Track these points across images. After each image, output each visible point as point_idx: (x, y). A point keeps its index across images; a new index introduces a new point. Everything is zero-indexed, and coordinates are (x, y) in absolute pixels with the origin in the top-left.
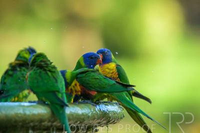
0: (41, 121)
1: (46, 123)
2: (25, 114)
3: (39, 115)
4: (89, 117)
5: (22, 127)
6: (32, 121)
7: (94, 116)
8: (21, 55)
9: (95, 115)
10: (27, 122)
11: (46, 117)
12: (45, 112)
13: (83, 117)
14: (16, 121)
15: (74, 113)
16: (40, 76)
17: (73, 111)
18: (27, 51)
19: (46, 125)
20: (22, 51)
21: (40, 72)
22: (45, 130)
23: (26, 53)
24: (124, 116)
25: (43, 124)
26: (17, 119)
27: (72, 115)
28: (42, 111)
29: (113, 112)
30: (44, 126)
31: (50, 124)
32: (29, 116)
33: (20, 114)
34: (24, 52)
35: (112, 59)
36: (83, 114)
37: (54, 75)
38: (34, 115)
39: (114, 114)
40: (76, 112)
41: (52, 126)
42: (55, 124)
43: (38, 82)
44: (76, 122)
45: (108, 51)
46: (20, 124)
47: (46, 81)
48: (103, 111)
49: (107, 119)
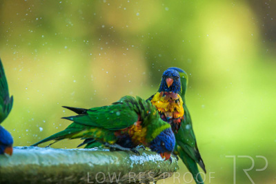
0: (64, 175)
1: (71, 177)
2: (41, 166)
6: (51, 176)
7: (136, 168)
10: (45, 176)
13: (122, 169)
14: (29, 176)
25: (66, 178)
29: (163, 162)
31: (75, 179)
32: (47, 167)
33: (35, 165)
39: (165, 165)
41: (78, 182)
46: (35, 179)
48: (150, 161)
49: (155, 172)
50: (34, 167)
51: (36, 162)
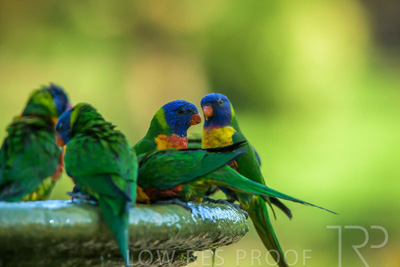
0: (81, 239)
1: (91, 242)
2: (49, 226)
3: (77, 226)
4: (177, 231)
5: (45, 250)
6: (63, 240)
7: (186, 229)
8: (36, 101)
9: (190, 228)
10: (54, 241)
11: (92, 231)
12: (89, 220)
13: (165, 231)
14: (31, 240)
15: (148, 223)
16: (85, 147)
17: (146, 220)
18: (47, 93)
19: (92, 247)
20: (38, 92)
21: (87, 141)
22: (88, 257)
23: (46, 97)
24: (247, 230)
25: (85, 245)
26: (33, 234)
27: (144, 228)
28: (83, 219)
29: (226, 221)
30: (87, 249)
31: (99, 245)
32: (57, 228)
33: (40, 225)
34: (41, 95)
35: (230, 115)
36: (164, 226)
37: (114, 146)
38: (67, 227)
39: (228, 225)
40: (152, 221)
41: (103, 249)
42: (108, 244)
43: (79, 158)
44: (152, 241)
45: (224, 100)
46: (40, 245)
47: (94, 156)
48: (206, 219)
49: (214, 235)
50: (38, 228)
51: (41, 221)
